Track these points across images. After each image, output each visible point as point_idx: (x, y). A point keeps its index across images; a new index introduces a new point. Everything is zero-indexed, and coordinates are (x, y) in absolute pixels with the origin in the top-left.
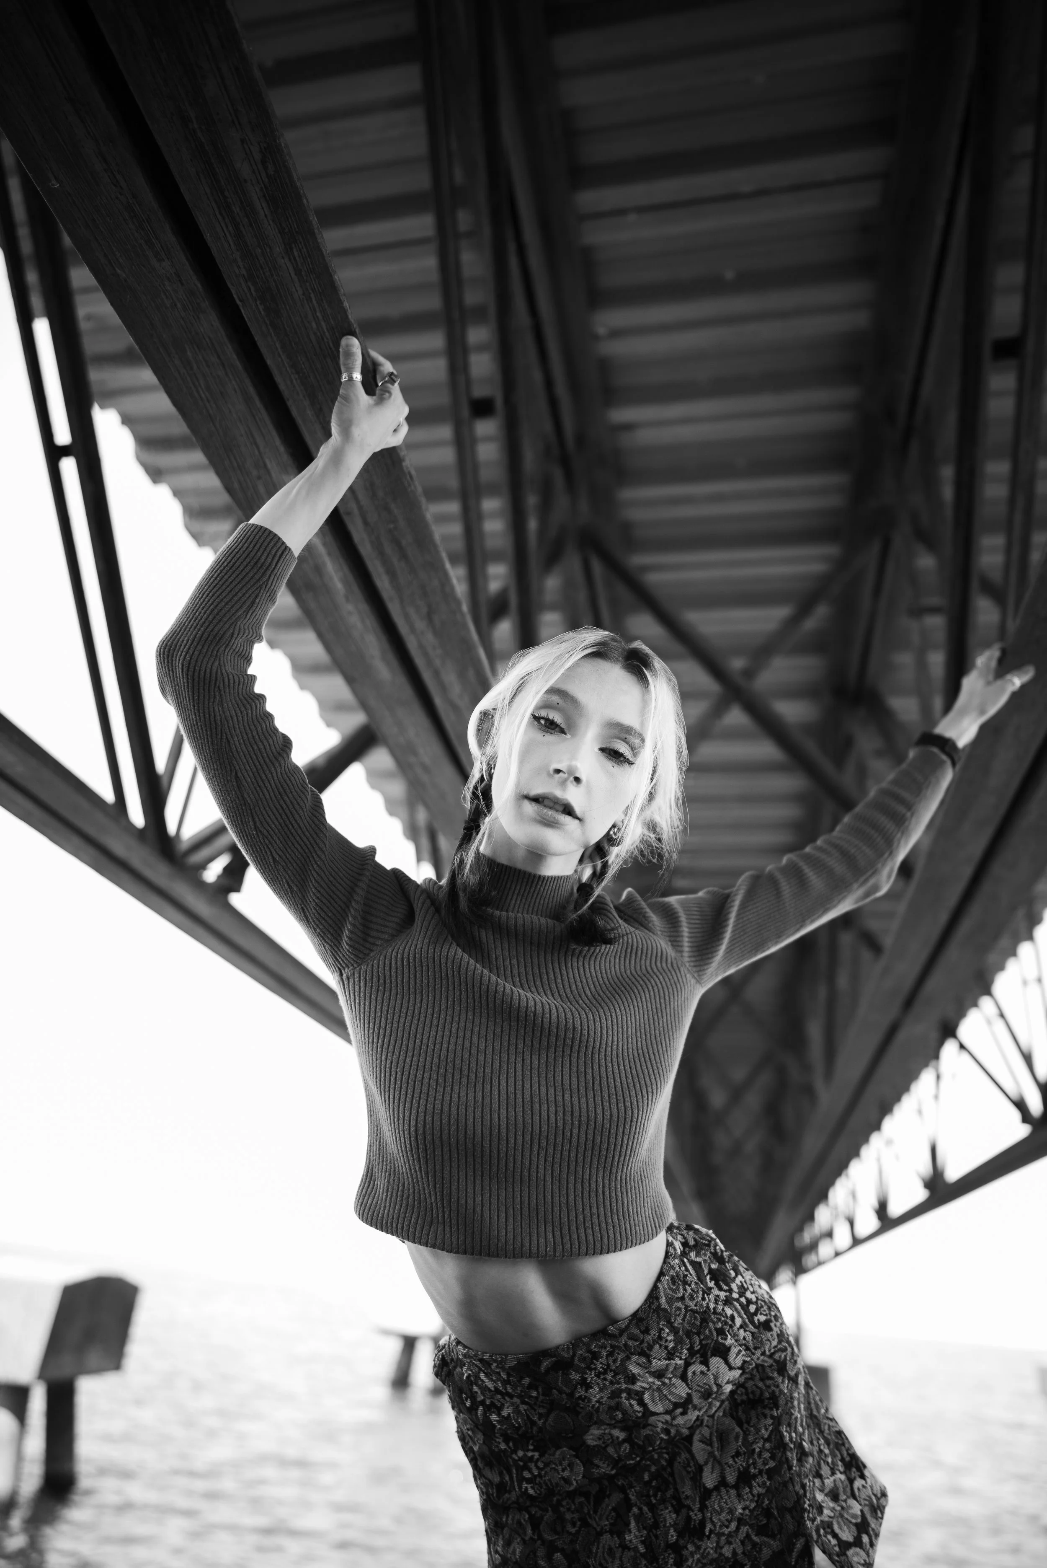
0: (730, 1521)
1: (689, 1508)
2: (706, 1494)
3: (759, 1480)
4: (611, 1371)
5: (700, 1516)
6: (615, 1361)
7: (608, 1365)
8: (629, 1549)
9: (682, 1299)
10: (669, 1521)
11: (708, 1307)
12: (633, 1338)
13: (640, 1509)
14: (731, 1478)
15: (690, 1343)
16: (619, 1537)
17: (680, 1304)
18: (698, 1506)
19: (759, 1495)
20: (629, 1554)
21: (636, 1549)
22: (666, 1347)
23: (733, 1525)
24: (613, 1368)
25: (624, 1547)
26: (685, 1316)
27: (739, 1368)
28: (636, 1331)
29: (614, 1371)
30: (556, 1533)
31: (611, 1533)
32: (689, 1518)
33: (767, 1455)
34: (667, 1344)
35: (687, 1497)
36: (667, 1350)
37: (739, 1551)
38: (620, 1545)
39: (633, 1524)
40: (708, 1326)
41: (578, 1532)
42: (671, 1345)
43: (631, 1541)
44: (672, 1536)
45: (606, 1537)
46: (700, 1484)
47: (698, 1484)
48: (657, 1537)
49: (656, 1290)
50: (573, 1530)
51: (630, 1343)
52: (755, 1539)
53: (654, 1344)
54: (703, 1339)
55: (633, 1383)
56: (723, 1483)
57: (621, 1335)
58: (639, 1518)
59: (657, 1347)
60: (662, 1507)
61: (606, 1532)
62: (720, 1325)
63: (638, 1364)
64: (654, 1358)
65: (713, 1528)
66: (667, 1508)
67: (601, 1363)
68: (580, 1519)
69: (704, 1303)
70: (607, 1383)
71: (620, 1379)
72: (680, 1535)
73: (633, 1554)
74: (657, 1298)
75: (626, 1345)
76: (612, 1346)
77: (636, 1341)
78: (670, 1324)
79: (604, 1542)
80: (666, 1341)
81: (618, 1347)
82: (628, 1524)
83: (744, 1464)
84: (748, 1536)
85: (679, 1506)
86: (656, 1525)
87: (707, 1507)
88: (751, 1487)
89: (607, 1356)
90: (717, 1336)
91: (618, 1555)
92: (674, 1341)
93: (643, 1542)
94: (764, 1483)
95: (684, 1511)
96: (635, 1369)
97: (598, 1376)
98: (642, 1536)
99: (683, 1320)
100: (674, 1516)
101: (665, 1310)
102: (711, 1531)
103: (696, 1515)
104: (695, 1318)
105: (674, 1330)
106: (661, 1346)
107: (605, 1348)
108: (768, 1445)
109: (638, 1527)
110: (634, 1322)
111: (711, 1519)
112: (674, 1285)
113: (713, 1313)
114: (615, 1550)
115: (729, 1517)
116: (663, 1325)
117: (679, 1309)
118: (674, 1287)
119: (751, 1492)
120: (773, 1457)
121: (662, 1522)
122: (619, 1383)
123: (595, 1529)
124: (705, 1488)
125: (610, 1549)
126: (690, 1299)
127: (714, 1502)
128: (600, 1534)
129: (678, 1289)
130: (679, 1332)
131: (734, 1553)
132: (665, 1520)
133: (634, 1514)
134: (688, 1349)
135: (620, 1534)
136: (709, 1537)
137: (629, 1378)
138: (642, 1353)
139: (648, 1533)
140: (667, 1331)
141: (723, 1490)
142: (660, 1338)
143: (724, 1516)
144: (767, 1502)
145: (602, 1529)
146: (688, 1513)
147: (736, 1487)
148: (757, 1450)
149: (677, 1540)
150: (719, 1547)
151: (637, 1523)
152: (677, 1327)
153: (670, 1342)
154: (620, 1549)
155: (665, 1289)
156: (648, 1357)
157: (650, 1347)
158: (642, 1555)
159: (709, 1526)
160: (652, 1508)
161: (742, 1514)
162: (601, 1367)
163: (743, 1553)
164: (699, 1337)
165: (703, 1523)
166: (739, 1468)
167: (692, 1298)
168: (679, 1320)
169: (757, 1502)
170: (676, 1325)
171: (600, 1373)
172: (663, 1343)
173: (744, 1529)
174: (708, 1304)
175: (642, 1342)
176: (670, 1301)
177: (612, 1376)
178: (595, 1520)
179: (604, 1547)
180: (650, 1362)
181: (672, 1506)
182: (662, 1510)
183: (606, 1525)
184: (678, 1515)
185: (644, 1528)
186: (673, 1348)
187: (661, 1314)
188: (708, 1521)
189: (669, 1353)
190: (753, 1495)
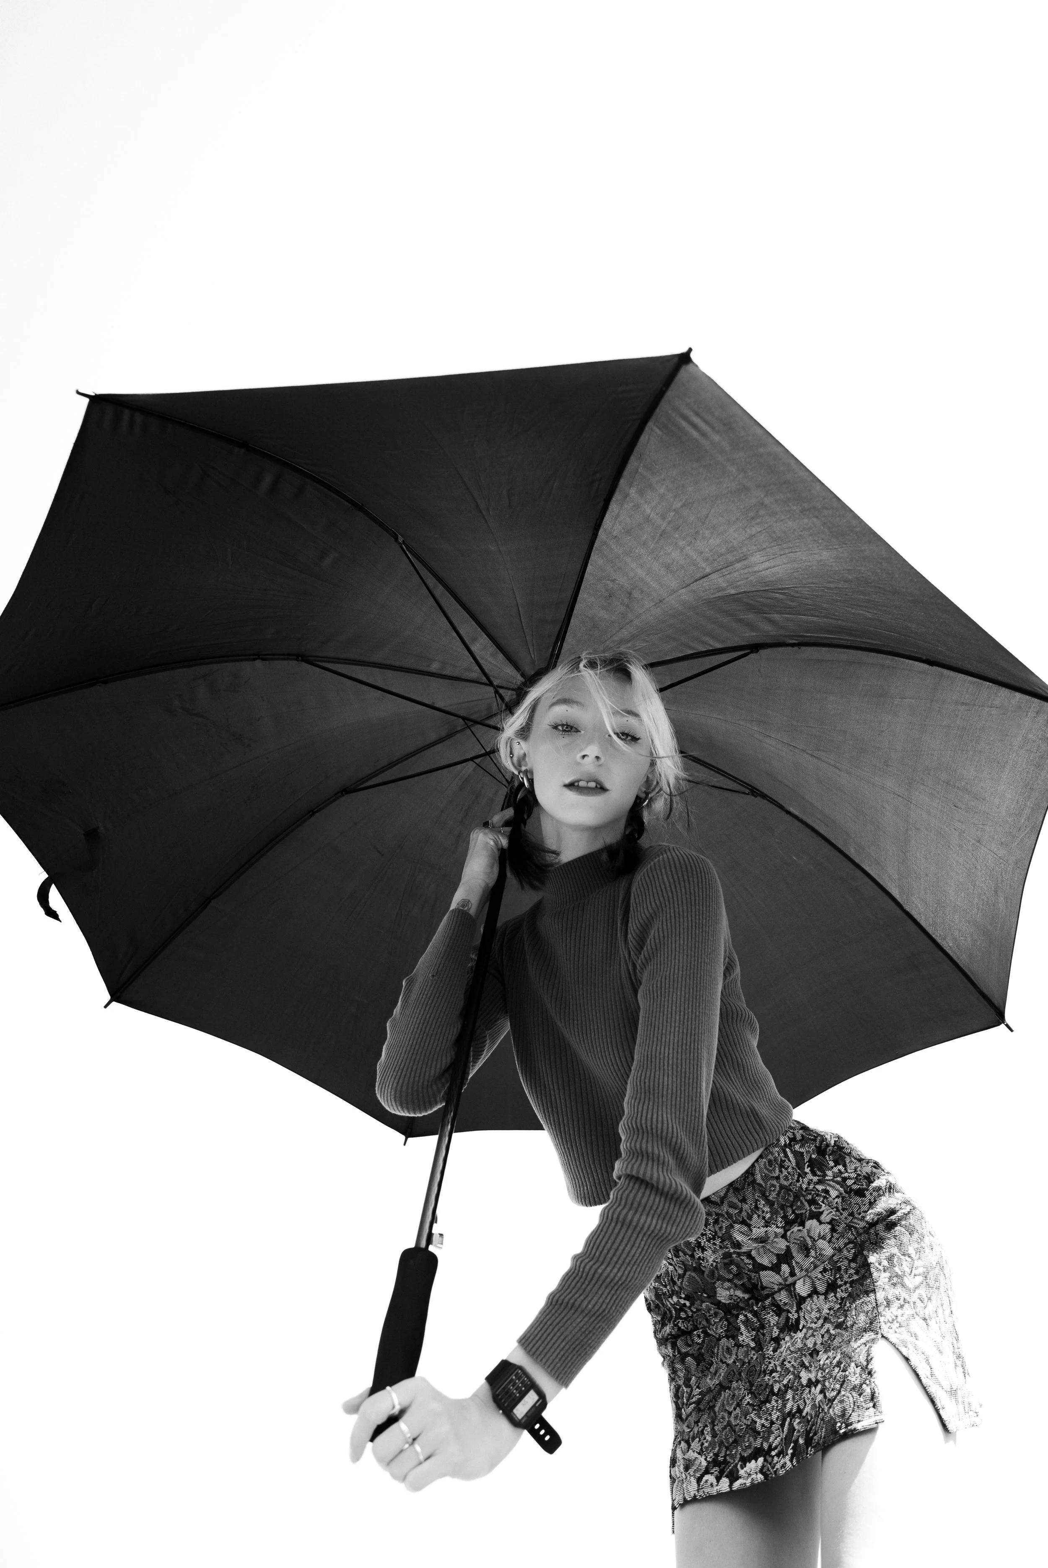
0: (818, 1319)
1: (789, 1312)
2: (801, 1300)
3: (843, 1288)
4: (719, 1237)
5: (796, 1316)
6: (721, 1229)
7: (716, 1232)
8: (742, 1346)
9: (778, 1178)
10: (772, 1322)
11: (801, 1188)
12: (732, 1206)
13: (745, 1316)
14: (821, 1288)
15: (784, 1213)
16: (733, 1339)
17: (775, 1182)
18: (795, 1309)
19: (842, 1299)
20: (742, 1350)
21: (748, 1345)
22: (764, 1218)
23: (821, 1321)
24: (721, 1235)
25: (738, 1345)
26: (779, 1193)
27: (827, 1223)
28: (735, 1200)
29: (721, 1238)
30: (689, 1346)
31: (727, 1337)
32: (788, 1318)
33: (852, 1271)
34: (764, 1214)
35: (785, 1304)
36: (765, 1220)
37: (819, 1342)
38: (736, 1345)
39: (743, 1328)
40: (799, 1200)
41: (703, 1341)
42: (768, 1216)
43: (743, 1341)
44: (775, 1332)
45: (724, 1341)
46: (795, 1293)
47: (793, 1294)
48: (764, 1335)
49: (752, 1168)
50: (700, 1341)
51: (731, 1211)
52: (832, 1332)
53: (753, 1214)
54: (796, 1209)
55: (740, 1248)
56: (815, 1292)
57: (722, 1203)
58: (747, 1322)
59: (755, 1216)
60: (763, 1313)
61: (723, 1337)
62: (810, 1197)
63: (741, 1232)
64: (754, 1227)
65: (805, 1324)
66: (769, 1313)
67: (710, 1230)
68: (702, 1332)
69: (798, 1184)
70: (717, 1247)
71: (727, 1244)
72: (782, 1330)
73: (746, 1349)
74: (753, 1175)
75: (727, 1213)
76: (717, 1214)
77: (736, 1208)
78: (766, 1198)
79: (723, 1345)
80: (763, 1212)
81: (722, 1215)
82: (739, 1329)
83: (832, 1278)
84: (828, 1331)
85: (779, 1310)
86: (762, 1326)
87: (802, 1309)
88: (835, 1293)
89: (714, 1223)
90: (810, 1206)
91: (734, 1352)
92: (770, 1212)
93: (753, 1340)
94: (846, 1290)
95: (784, 1314)
96: (739, 1237)
97: (709, 1241)
98: (752, 1336)
99: (778, 1195)
100: (777, 1318)
101: (761, 1185)
102: (804, 1326)
103: (793, 1315)
104: (789, 1195)
105: (771, 1204)
106: (759, 1216)
107: (711, 1216)
108: (853, 1265)
109: (748, 1330)
110: (731, 1191)
111: (804, 1317)
112: (771, 1167)
113: (805, 1191)
114: (732, 1349)
115: (818, 1316)
116: (758, 1197)
117: (774, 1186)
118: (771, 1168)
119: (835, 1296)
120: (857, 1273)
121: (767, 1323)
122: (727, 1248)
123: (715, 1337)
124: (800, 1296)
125: (728, 1349)
126: (785, 1179)
127: (807, 1306)
128: (719, 1339)
129: (774, 1170)
130: (774, 1205)
131: (815, 1344)
132: (770, 1322)
133: (741, 1321)
134: (782, 1218)
135: (734, 1337)
136: (801, 1331)
137: (734, 1244)
138: (743, 1222)
139: (757, 1333)
140: (763, 1202)
141: (815, 1297)
142: (757, 1208)
143: (814, 1315)
144: (848, 1305)
145: (720, 1336)
146: (787, 1315)
147: (826, 1294)
148: (843, 1268)
149: (779, 1335)
150: (805, 1338)
151: (746, 1327)
152: (771, 1201)
153: (767, 1213)
154: (736, 1348)
155: (761, 1169)
156: (749, 1226)
157: (750, 1217)
158: (753, 1349)
159: (802, 1323)
160: (755, 1314)
161: (828, 1314)
162: (710, 1234)
163: (822, 1344)
164: (792, 1208)
165: (798, 1321)
166: (828, 1282)
167: (786, 1179)
168: (774, 1194)
169: (840, 1304)
170: (770, 1198)
171: (710, 1239)
172: (760, 1213)
173: (827, 1326)
174: (801, 1185)
175: (741, 1211)
176: (766, 1178)
177: (720, 1242)
178: (713, 1330)
179: (723, 1348)
180: (751, 1230)
181: (773, 1311)
182: (765, 1315)
183: (722, 1332)
184: (779, 1317)
185: (753, 1330)
186: (769, 1218)
187: (757, 1187)
188: (802, 1318)
189: (766, 1222)
190: (837, 1299)
